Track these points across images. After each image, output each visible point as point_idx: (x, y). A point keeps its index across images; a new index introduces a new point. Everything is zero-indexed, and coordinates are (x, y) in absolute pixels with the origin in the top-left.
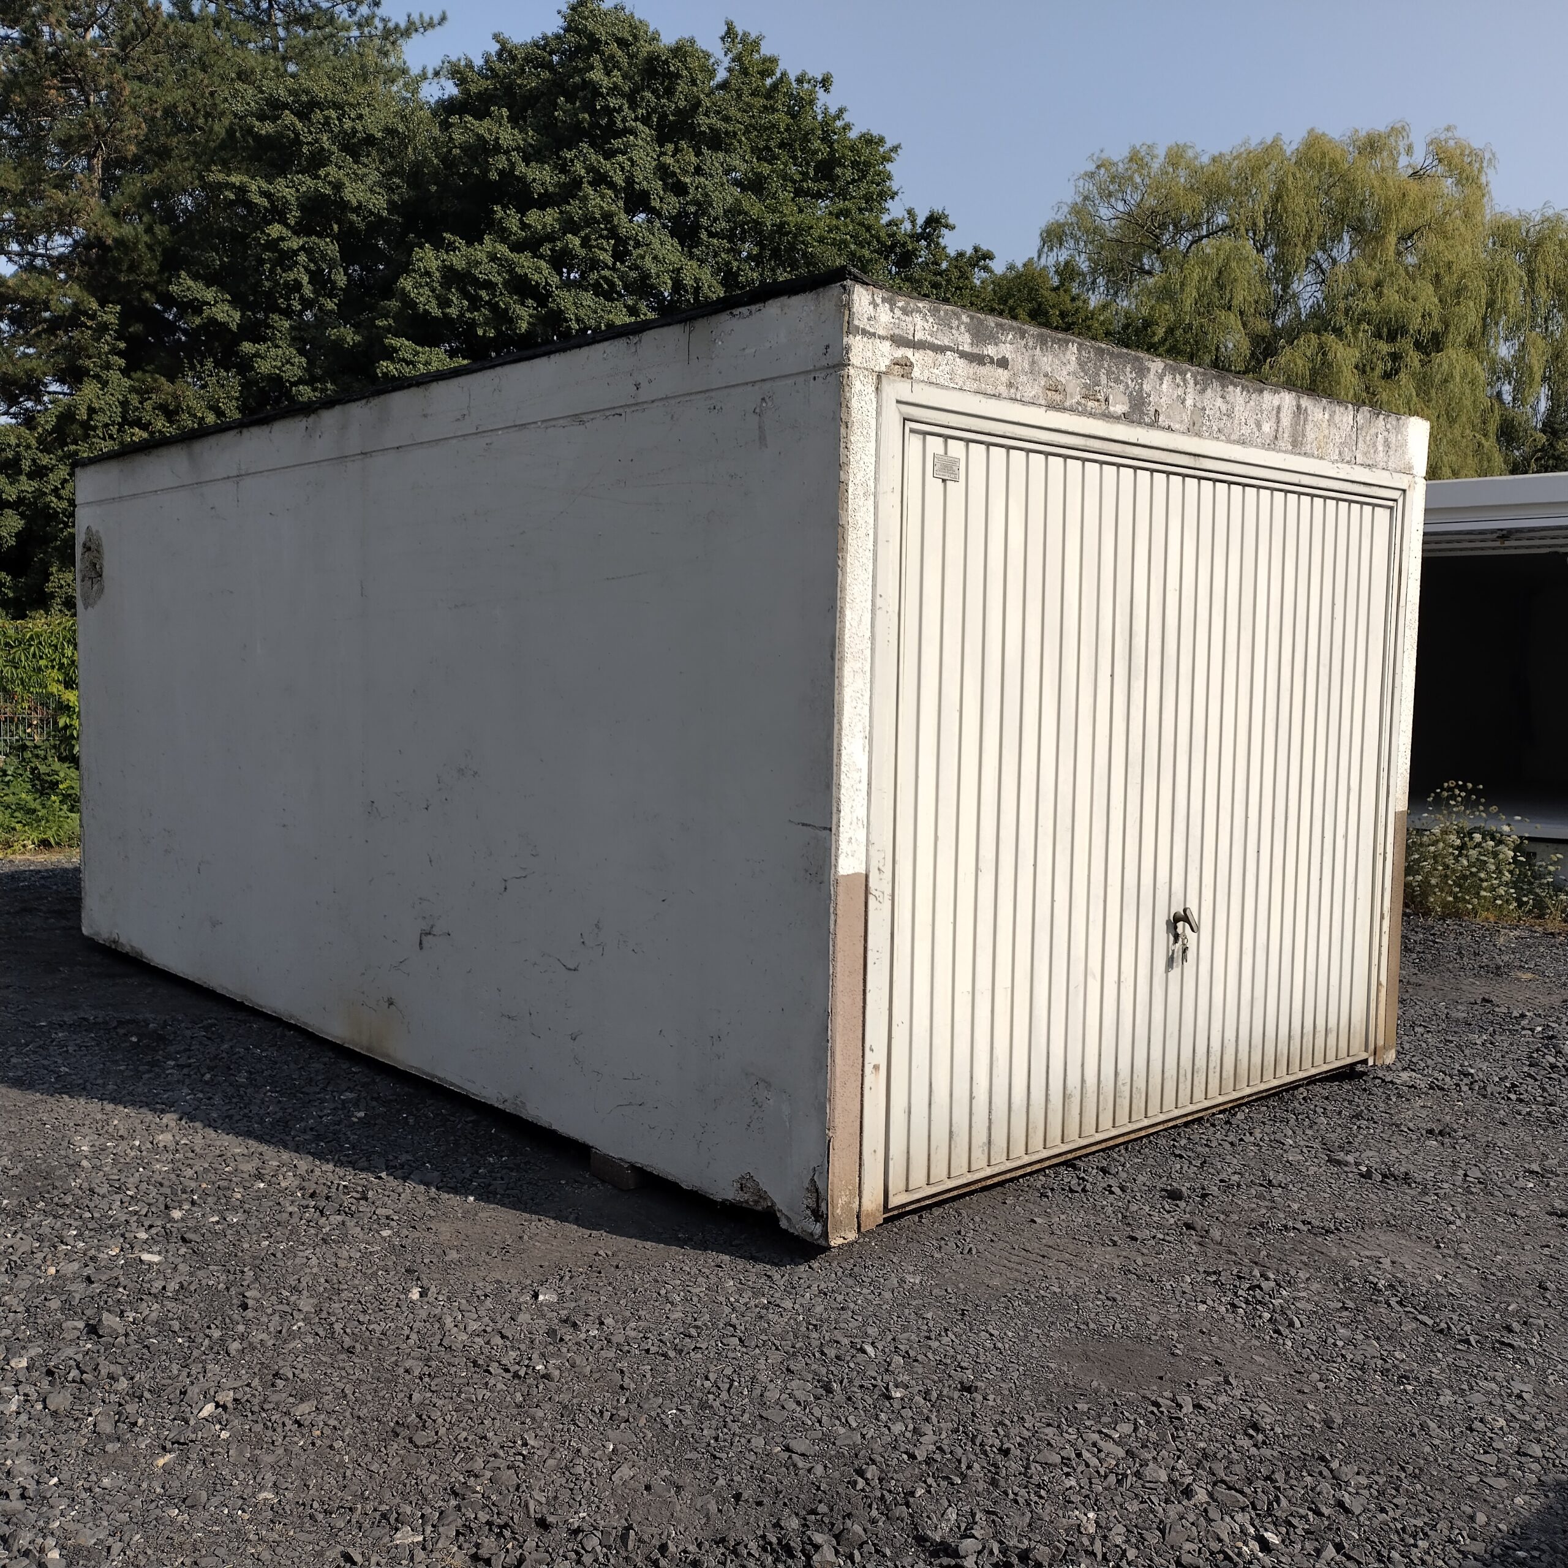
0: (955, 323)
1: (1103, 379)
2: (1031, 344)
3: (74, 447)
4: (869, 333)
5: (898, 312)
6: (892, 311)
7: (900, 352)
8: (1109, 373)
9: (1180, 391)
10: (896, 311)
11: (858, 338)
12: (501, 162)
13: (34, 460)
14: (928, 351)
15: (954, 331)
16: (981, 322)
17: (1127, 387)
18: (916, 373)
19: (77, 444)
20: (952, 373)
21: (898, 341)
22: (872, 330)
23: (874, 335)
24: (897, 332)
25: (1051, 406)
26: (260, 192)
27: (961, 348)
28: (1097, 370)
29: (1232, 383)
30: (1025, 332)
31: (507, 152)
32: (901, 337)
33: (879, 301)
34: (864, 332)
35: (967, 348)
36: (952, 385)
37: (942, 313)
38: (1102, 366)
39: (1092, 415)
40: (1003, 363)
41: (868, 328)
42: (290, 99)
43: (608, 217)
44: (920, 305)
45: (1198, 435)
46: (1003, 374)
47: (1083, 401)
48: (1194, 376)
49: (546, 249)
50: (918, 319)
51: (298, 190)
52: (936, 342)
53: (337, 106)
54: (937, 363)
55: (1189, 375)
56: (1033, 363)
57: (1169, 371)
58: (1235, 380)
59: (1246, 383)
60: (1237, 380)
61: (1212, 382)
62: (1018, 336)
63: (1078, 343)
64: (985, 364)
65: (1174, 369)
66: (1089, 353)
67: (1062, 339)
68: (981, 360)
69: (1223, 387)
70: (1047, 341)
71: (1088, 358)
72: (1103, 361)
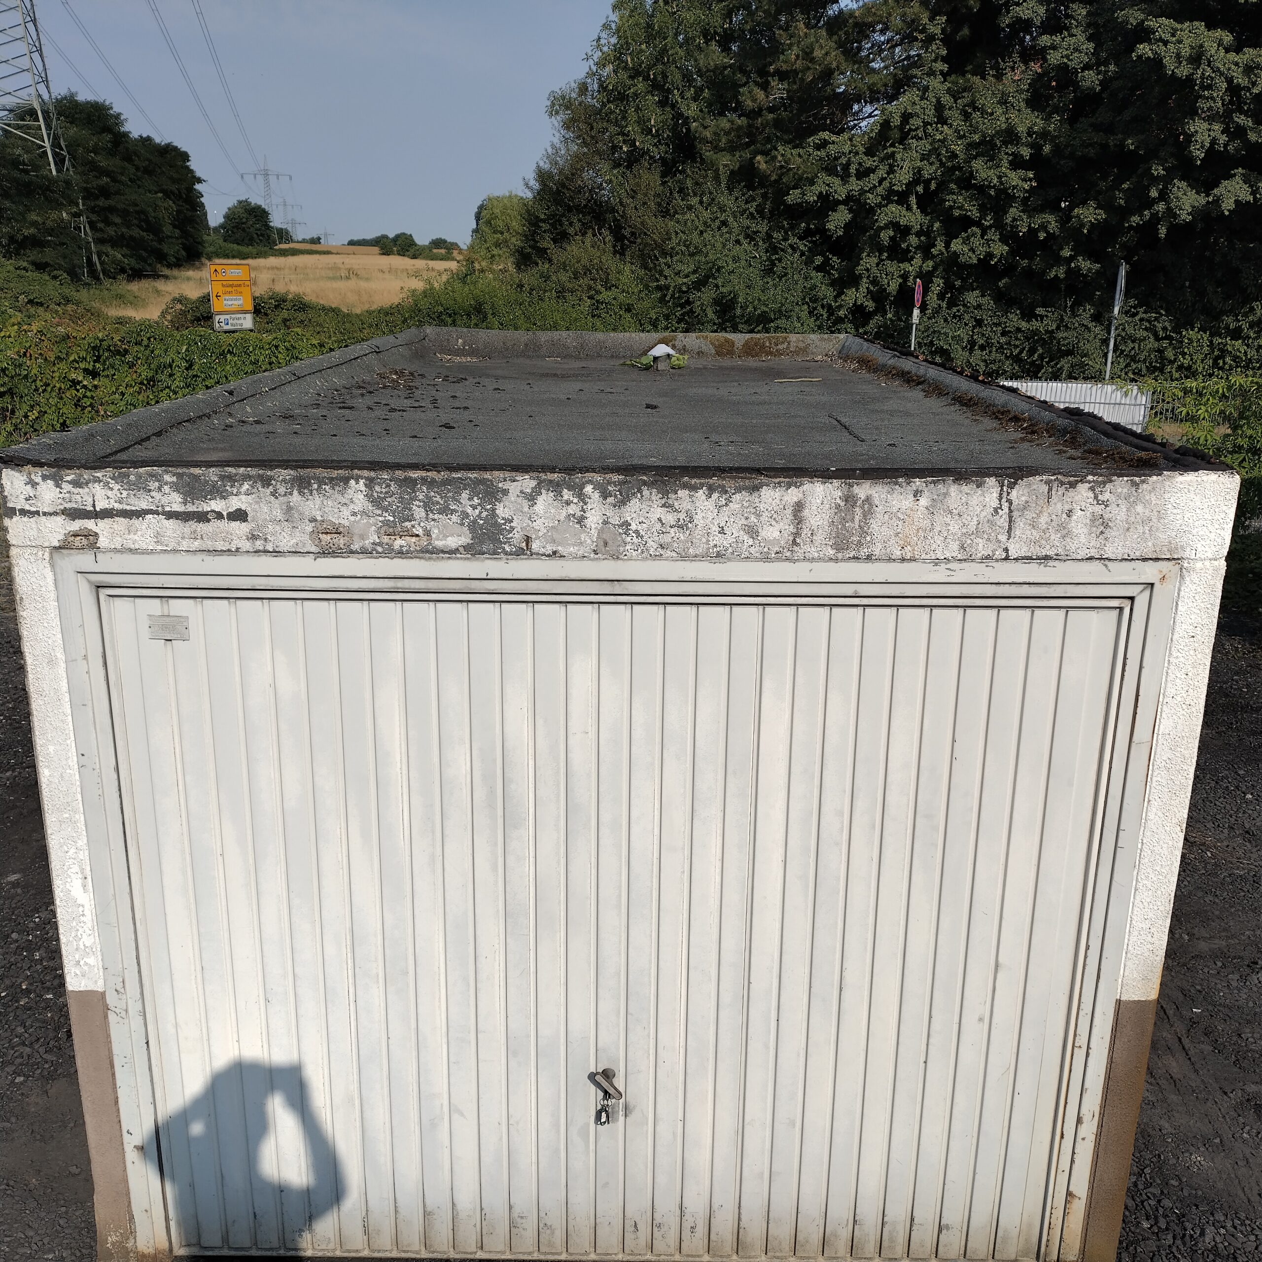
0: (154, 485)
1: (419, 512)
2: (282, 490)
3: (892, 149)
4: (29, 512)
5: (67, 487)
6: (58, 486)
7: (77, 525)
8: (428, 506)
9: (573, 509)
10: (64, 485)
11: (15, 519)
13: (860, 164)
14: (117, 519)
15: (153, 494)
16: (196, 478)
17: (465, 515)
18: (103, 542)
19: (895, 147)
20: (157, 535)
21: (74, 514)
22: (33, 509)
23: (37, 513)
24: (68, 506)
25: (326, 552)
27: (167, 509)
28: (407, 505)
29: (685, 486)
30: (270, 478)
32: (75, 509)
33: (38, 479)
34: (23, 512)
35: (177, 507)
36: (160, 548)
37: (132, 478)
38: (415, 498)
39: (402, 554)
40: (240, 516)
41: (27, 507)
44: (99, 474)
45: (616, 557)
46: (239, 528)
47: (386, 539)
48: (597, 486)
50: (98, 489)
52: (128, 508)
54: (133, 529)
55: (589, 489)
56: (289, 508)
57: (546, 487)
58: (693, 481)
59: (720, 482)
60: (698, 481)
61: (640, 491)
62: (259, 485)
63: (367, 479)
64: (208, 521)
65: (558, 485)
66: (388, 486)
67: (336, 478)
68: (202, 517)
69: (665, 494)
70: (310, 484)
71: (386, 493)
72: (414, 491)
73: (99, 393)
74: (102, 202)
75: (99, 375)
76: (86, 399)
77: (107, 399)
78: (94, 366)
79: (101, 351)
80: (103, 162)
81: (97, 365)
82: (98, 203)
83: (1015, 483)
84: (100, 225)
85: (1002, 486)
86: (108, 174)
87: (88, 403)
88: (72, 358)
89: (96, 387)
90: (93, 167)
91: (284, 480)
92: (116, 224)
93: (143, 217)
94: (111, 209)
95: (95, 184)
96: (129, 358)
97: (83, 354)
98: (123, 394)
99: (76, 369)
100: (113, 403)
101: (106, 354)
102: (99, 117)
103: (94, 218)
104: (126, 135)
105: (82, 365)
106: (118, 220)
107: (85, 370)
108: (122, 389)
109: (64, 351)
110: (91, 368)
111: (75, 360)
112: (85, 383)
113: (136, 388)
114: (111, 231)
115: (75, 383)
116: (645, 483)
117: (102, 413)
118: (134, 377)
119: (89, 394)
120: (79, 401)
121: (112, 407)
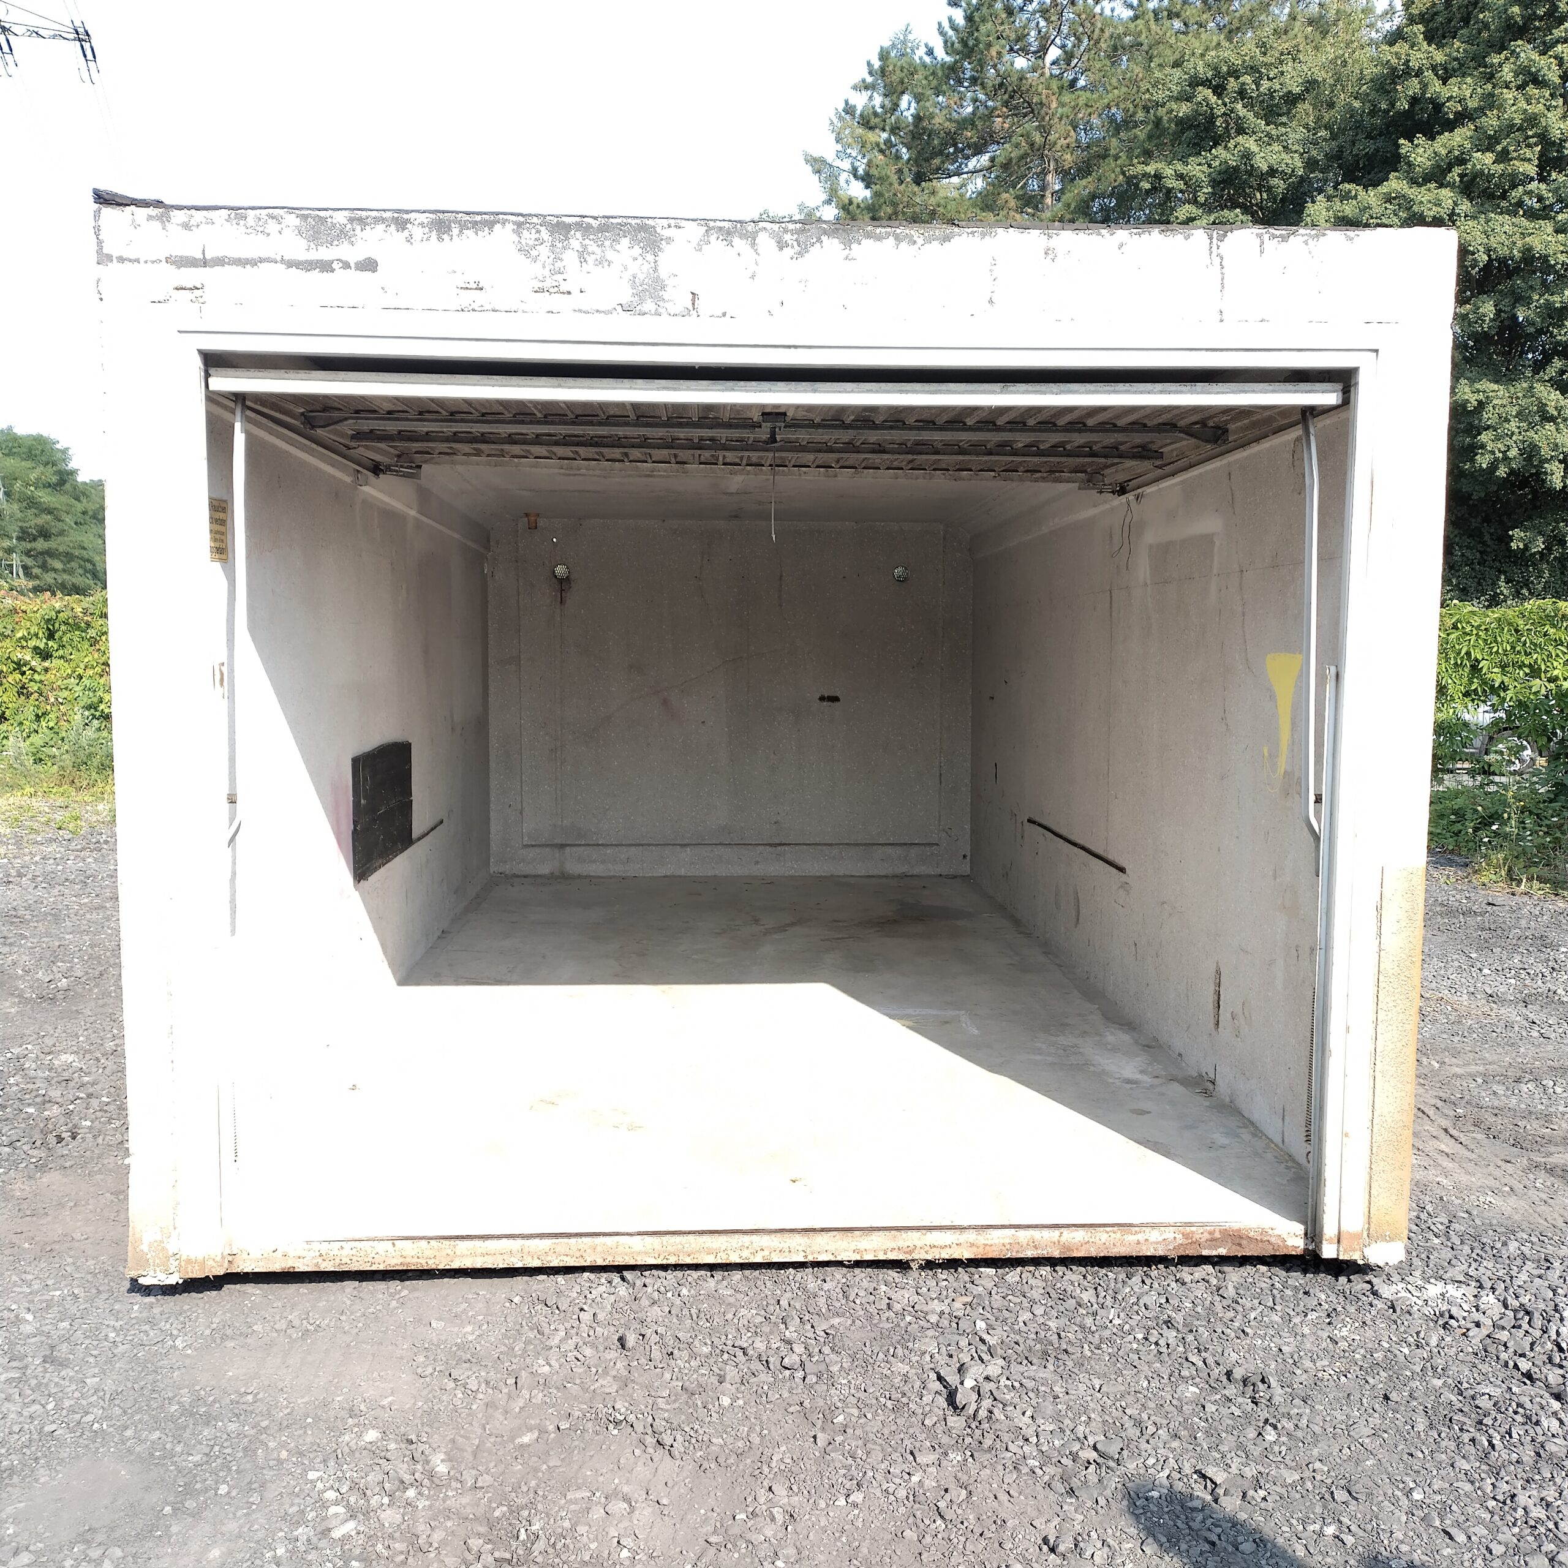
0: (274, 228)
1: (572, 264)
2: (418, 235)
4: (128, 259)
5: (175, 229)
6: (164, 229)
7: (182, 275)
8: (582, 256)
9: (745, 262)
10: (171, 228)
12: (1413, 86)
14: (228, 268)
15: (273, 238)
16: (322, 220)
17: (624, 268)
21: (180, 262)
22: (133, 256)
23: (138, 260)
24: (174, 252)
26: (1177, 175)
27: (286, 257)
30: (406, 221)
31: (1419, 73)
32: (181, 257)
33: (142, 221)
35: (299, 255)
37: (250, 220)
42: (1210, 74)
43: (1532, 120)
44: (212, 216)
46: (368, 280)
47: (535, 297)
48: (772, 235)
49: (1454, 175)
51: (1210, 166)
52: (243, 255)
53: (1253, 69)
57: (715, 235)
58: (878, 231)
59: (907, 231)
60: (883, 230)
61: (819, 240)
62: (393, 227)
63: (514, 223)
64: (333, 271)
65: (729, 233)
66: (538, 232)
67: (480, 222)
68: (326, 267)
69: (847, 244)
70: (450, 229)
71: (536, 240)
72: (567, 239)
73: (50, 676)
74: (41, 544)
75: (51, 656)
76: (32, 683)
77: (59, 683)
78: (47, 644)
79: (57, 625)
80: (45, 497)
81: (51, 643)
82: (33, 545)
83: (1225, 236)
84: (36, 571)
85: (1211, 238)
86: (49, 511)
87: (36, 688)
88: (19, 635)
89: (46, 670)
90: (31, 503)
91: (422, 224)
92: (55, 570)
93: (89, 566)
94: (50, 553)
95: (32, 523)
96: (92, 633)
97: (34, 629)
98: (80, 677)
99: (23, 647)
100: (66, 688)
101: (63, 628)
102: (43, 451)
103: (29, 562)
104: (73, 473)
105: (32, 643)
106: (58, 565)
107: (36, 648)
108: (80, 671)
109: (10, 627)
110: (42, 646)
111: (23, 638)
112: (33, 663)
113: (98, 669)
114: (49, 578)
115: (19, 665)
116: (825, 233)
117: (52, 700)
118: (96, 656)
119: (37, 677)
120: (23, 687)
121: (66, 694)
